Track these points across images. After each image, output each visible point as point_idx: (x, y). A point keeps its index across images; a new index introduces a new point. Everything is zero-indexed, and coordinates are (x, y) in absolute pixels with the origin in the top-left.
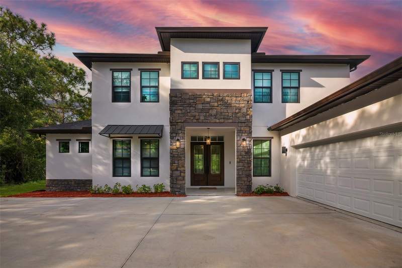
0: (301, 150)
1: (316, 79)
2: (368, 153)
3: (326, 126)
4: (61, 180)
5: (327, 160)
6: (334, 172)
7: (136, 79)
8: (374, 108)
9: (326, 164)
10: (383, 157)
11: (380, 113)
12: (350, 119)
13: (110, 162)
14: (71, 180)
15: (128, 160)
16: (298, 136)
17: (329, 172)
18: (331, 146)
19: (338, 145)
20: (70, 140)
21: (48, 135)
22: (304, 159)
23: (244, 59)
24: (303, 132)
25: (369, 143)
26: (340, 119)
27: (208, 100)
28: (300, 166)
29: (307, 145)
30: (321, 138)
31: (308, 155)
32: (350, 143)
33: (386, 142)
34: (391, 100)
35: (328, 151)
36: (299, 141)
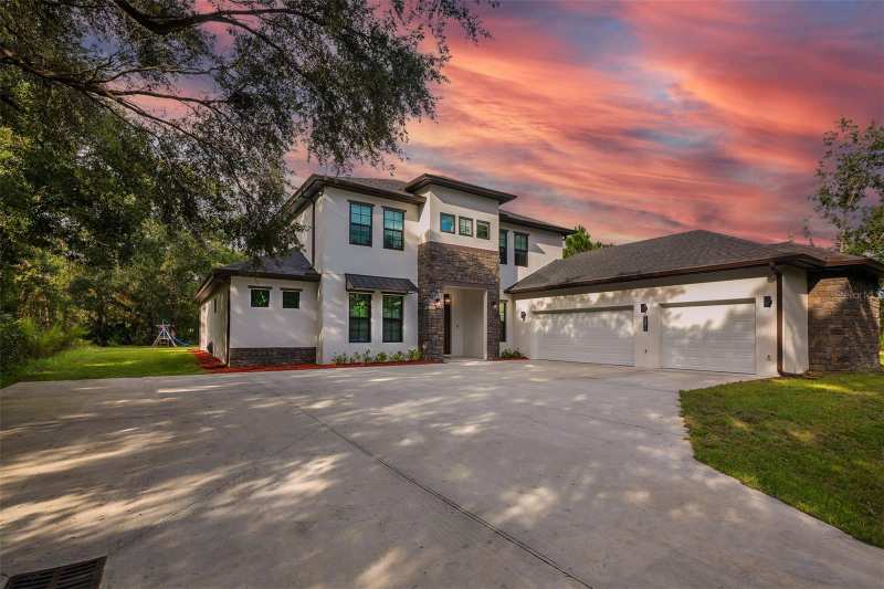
0: (541, 316)
1: (540, 245)
2: (604, 322)
3: (573, 300)
4: (256, 350)
5: (571, 326)
6: (577, 335)
7: (378, 218)
8: (610, 294)
9: (570, 330)
10: (613, 325)
11: (614, 298)
12: (594, 298)
13: (346, 323)
14: (272, 349)
15: (368, 320)
16: (542, 303)
17: (572, 335)
18: (574, 314)
19: (581, 315)
20: (271, 288)
21: (233, 279)
22: (544, 324)
23: (493, 219)
24: (548, 300)
25: (605, 316)
26: (585, 296)
27: (464, 258)
28: (540, 331)
29: (551, 312)
30: (568, 308)
31: (550, 321)
32: (590, 314)
33: (615, 315)
34: (619, 292)
35: (571, 319)
36: (544, 308)
